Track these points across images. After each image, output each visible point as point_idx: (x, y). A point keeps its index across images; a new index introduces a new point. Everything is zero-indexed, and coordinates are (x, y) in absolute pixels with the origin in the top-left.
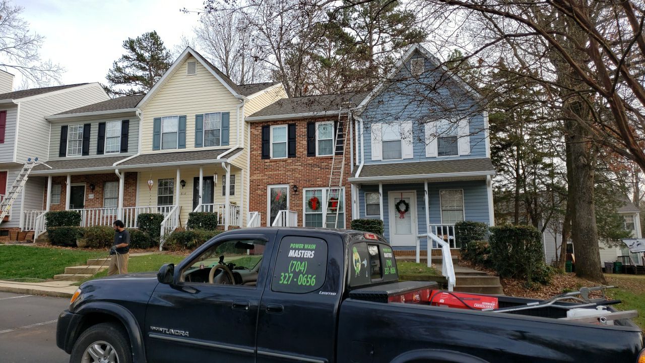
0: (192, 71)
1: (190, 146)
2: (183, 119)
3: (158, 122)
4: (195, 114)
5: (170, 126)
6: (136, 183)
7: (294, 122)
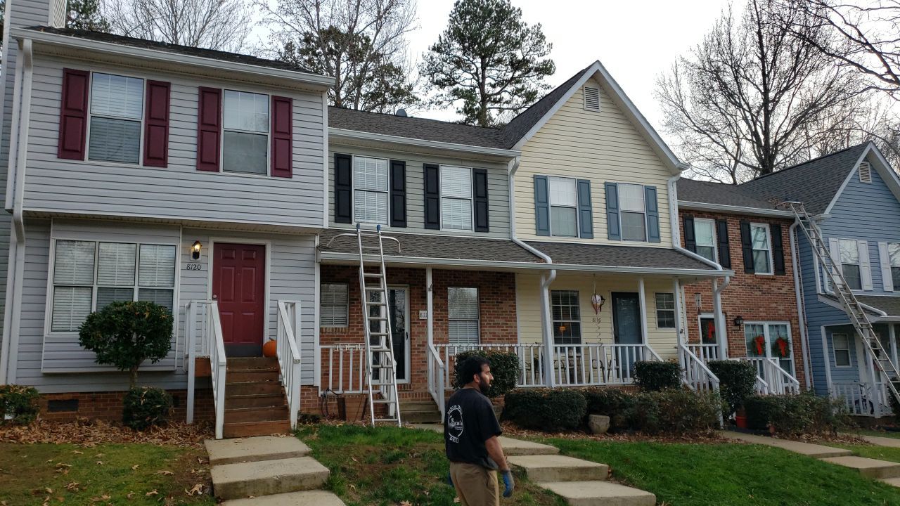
0: (592, 104)
1: (600, 237)
2: (583, 187)
3: (541, 184)
4: (603, 181)
5: (562, 195)
6: (514, 294)
7: (723, 218)
